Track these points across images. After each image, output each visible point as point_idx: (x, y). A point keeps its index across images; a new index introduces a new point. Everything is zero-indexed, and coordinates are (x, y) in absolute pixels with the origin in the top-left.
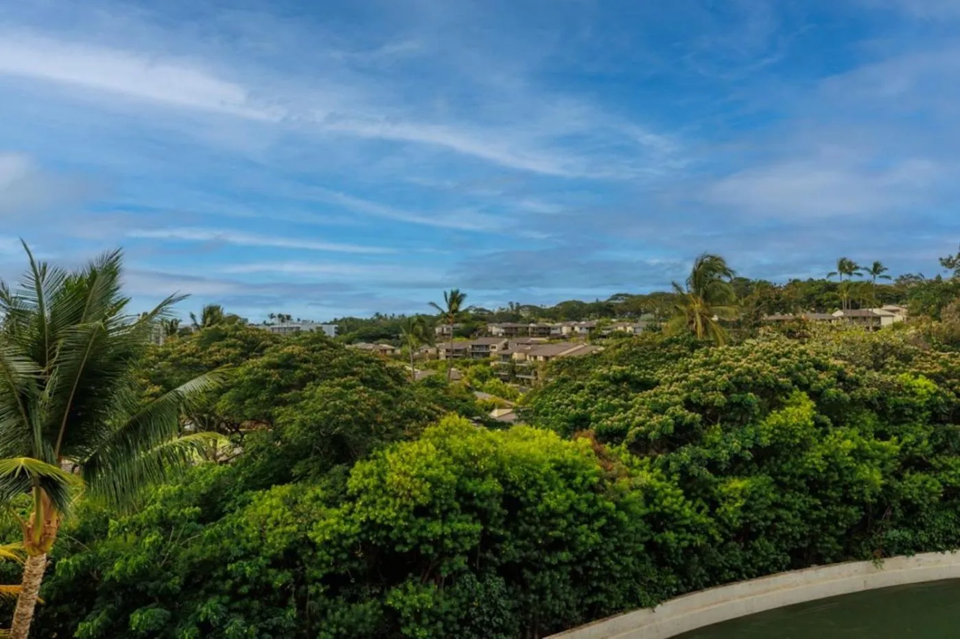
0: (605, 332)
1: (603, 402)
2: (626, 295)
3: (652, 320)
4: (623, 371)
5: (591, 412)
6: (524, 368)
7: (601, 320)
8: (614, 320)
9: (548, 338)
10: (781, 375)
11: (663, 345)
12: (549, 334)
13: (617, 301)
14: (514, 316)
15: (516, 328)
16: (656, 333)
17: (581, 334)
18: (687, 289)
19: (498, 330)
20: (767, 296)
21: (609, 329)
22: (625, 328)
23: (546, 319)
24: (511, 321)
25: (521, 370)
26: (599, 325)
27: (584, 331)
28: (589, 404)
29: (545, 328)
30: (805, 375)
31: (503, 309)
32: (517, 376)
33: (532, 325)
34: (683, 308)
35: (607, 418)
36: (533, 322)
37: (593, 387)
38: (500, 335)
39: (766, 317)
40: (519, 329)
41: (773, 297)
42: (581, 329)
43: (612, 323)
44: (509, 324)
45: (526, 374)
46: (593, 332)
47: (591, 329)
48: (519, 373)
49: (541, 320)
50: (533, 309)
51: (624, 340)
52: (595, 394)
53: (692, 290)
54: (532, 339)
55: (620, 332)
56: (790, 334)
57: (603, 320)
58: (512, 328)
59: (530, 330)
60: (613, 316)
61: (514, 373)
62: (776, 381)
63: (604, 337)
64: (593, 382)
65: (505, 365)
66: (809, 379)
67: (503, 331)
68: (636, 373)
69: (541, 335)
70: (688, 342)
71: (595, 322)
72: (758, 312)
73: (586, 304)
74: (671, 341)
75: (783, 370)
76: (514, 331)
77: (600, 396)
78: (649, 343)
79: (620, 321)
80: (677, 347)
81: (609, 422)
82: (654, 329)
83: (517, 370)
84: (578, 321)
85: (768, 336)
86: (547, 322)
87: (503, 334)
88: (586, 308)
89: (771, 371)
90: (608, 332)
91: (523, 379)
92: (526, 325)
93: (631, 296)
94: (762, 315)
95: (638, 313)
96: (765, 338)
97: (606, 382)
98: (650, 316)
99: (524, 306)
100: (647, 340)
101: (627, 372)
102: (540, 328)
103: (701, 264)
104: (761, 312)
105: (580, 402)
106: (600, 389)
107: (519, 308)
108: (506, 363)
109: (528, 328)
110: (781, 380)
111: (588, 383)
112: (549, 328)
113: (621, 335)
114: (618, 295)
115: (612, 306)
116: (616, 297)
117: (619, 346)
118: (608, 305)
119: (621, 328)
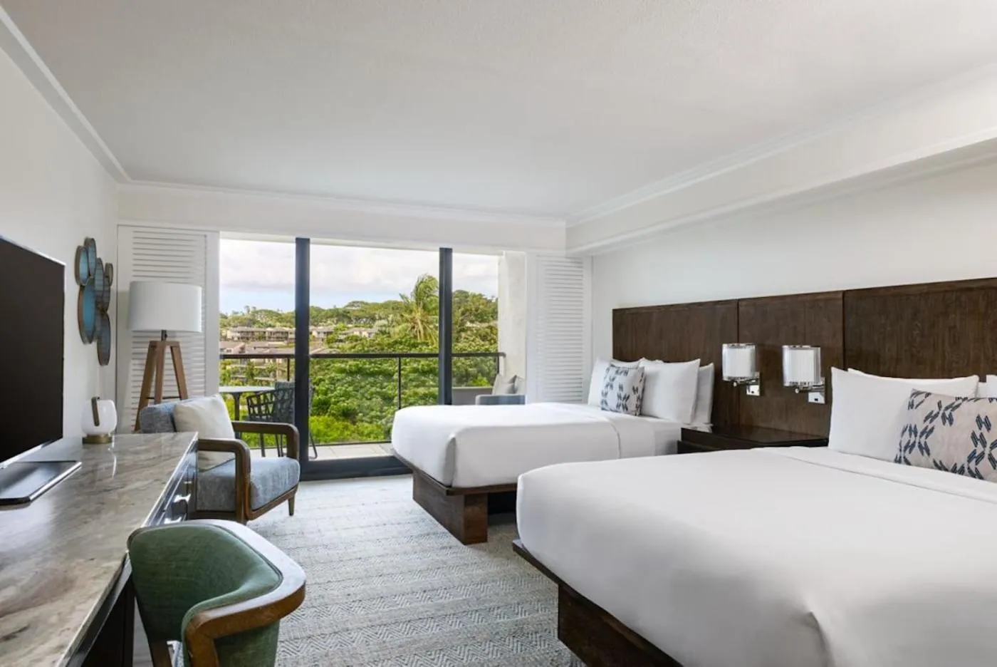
0: (342, 337)
1: (340, 390)
2: (362, 303)
3: (385, 326)
4: (357, 365)
5: (330, 397)
6: (262, 370)
7: (338, 326)
8: (350, 326)
9: (286, 342)
10: (471, 366)
11: (390, 345)
12: (286, 338)
13: (354, 308)
14: (250, 320)
15: (253, 332)
16: (385, 336)
17: (318, 338)
18: (412, 300)
19: (234, 334)
20: (468, 308)
21: (345, 334)
22: (361, 333)
23: (285, 324)
24: (248, 326)
25: (259, 373)
26: (337, 329)
27: (322, 336)
28: (329, 392)
29: (282, 333)
30: (487, 366)
31: (237, 313)
32: (255, 378)
33: (269, 329)
34: (406, 316)
35: (344, 401)
36: (270, 326)
37: (332, 379)
38: (236, 339)
39: (469, 324)
40: (256, 334)
41: (473, 309)
42: (319, 333)
43: (348, 328)
44: (245, 329)
45: (265, 377)
46: (330, 336)
47: (328, 333)
48: (257, 375)
49: (278, 324)
50: (270, 313)
51: (359, 342)
52: (334, 384)
53: (414, 301)
54: (270, 343)
55: (357, 336)
56: (484, 338)
57: (340, 325)
58: (248, 332)
59: (267, 334)
60: (350, 321)
61: (252, 375)
62: (466, 370)
63: (341, 341)
64: (333, 375)
65: (242, 368)
66: (489, 369)
67: (239, 335)
68: (367, 366)
69: (278, 339)
70: (409, 344)
71: (332, 328)
72: (462, 320)
73: (323, 310)
74: (396, 342)
75: (472, 362)
76: (250, 335)
77: (339, 386)
78: (378, 344)
79: (356, 327)
80: (401, 347)
81: (345, 404)
82: (383, 333)
83: (254, 372)
84: (315, 326)
85: (467, 339)
86: (285, 326)
87: (239, 338)
88: (323, 313)
89: (463, 363)
90: (345, 336)
91: (261, 381)
92: (263, 330)
93: (367, 304)
94: (466, 323)
95: (373, 319)
96: (465, 340)
97: (344, 375)
98: (384, 322)
99: (261, 311)
100: (377, 342)
101: (360, 366)
102: (277, 332)
103: (422, 282)
104: (465, 320)
105: (322, 390)
106: (338, 380)
107: (256, 312)
108: (244, 366)
109: (265, 332)
110: (470, 369)
111: (328, 376)
112: (287, 333)
113: (356, 339)
114: (354, 302)
115: (349, 312)
116: (352, 304)
117: (354, 347)
118: (344, 312)
119: (357, 333)
